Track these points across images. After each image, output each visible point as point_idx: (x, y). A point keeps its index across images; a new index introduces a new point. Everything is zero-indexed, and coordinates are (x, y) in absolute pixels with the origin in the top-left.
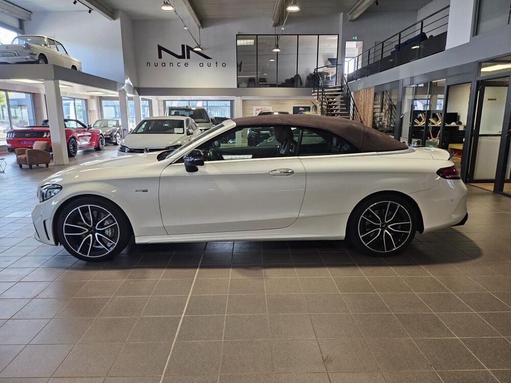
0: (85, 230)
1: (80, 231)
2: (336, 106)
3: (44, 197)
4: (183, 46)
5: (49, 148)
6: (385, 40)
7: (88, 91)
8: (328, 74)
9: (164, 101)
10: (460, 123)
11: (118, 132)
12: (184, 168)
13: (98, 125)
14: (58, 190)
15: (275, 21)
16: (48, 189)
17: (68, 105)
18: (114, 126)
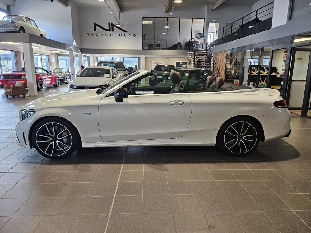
0: (50, 139)
1: (47, 139)
2: (203, 62)
3: (23, 117)
4: (109, 24)
5: (25, 85)
6: (233, 22)
7: (50, 50)
8: (197, 42)
9: (97, 57)
10: (278, 73)
11: (68, 76)
12: (114, 100)
13: (56, 71)
14: (33, 113)
15: (166, 9)
16: (26, 112)
17: (37, 59)
18: (66, 72)
